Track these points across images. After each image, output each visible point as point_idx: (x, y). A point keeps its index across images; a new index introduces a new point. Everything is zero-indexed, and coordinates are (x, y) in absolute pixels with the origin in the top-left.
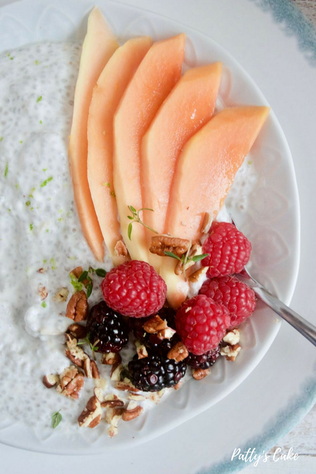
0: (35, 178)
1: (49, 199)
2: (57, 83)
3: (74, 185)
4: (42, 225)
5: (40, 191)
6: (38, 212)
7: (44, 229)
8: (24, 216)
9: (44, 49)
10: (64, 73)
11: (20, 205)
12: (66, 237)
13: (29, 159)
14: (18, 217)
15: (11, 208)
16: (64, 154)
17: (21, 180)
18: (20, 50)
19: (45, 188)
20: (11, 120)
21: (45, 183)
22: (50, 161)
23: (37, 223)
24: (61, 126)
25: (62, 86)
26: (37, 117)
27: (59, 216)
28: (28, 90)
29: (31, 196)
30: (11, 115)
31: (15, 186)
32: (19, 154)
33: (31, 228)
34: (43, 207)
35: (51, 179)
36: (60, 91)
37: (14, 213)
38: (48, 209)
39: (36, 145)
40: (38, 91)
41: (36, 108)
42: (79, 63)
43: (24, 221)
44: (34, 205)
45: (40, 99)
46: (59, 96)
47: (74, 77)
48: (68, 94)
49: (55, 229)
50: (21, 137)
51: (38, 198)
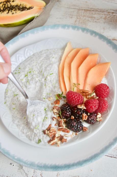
0: (49, 73)
1: (51, 79)
2: (58, 55)
3: (59, 76)
4: (48, 85)
5: (49, 76)
6: (47, 81)
7: (48, 86)
8: (44, 83)
9: (56, 50)
10: (60, 54)
11: (43, 80)
12: (55, 89)
13: (48, 68)
14: (42, 83)
15: (41, 80)
16: (57, 69)
17: (45, 73)
18: (50, 49)
19: (51, 75)
20: (45, 61)
21: (51, 74)
22: (53, 69)
23: (47, 84)
24: (58, 63)
25: (59, 56)
26: (52, 61)
27: (53, 83)
28: (51, 56)
29: (47, 77)
30: (45, 60)
31: (43, 75)
32: (46, 68)
33: (45, 85)
34: (49, 80)
35: (53, 74)
36: (58, 57)
37: (41, 82)
38: (51, 81)
39: (51, 66)
40: (53, 56)
41: (52, 59)
42: (64, 53)
43: (43, 84)
44: (47, 79)
45: (53, 57)
46: (58, 58)
47: (62, 55)
48: (60, 58)
49: (51, 87)
50: (47, 64)
51: (49, 78)
